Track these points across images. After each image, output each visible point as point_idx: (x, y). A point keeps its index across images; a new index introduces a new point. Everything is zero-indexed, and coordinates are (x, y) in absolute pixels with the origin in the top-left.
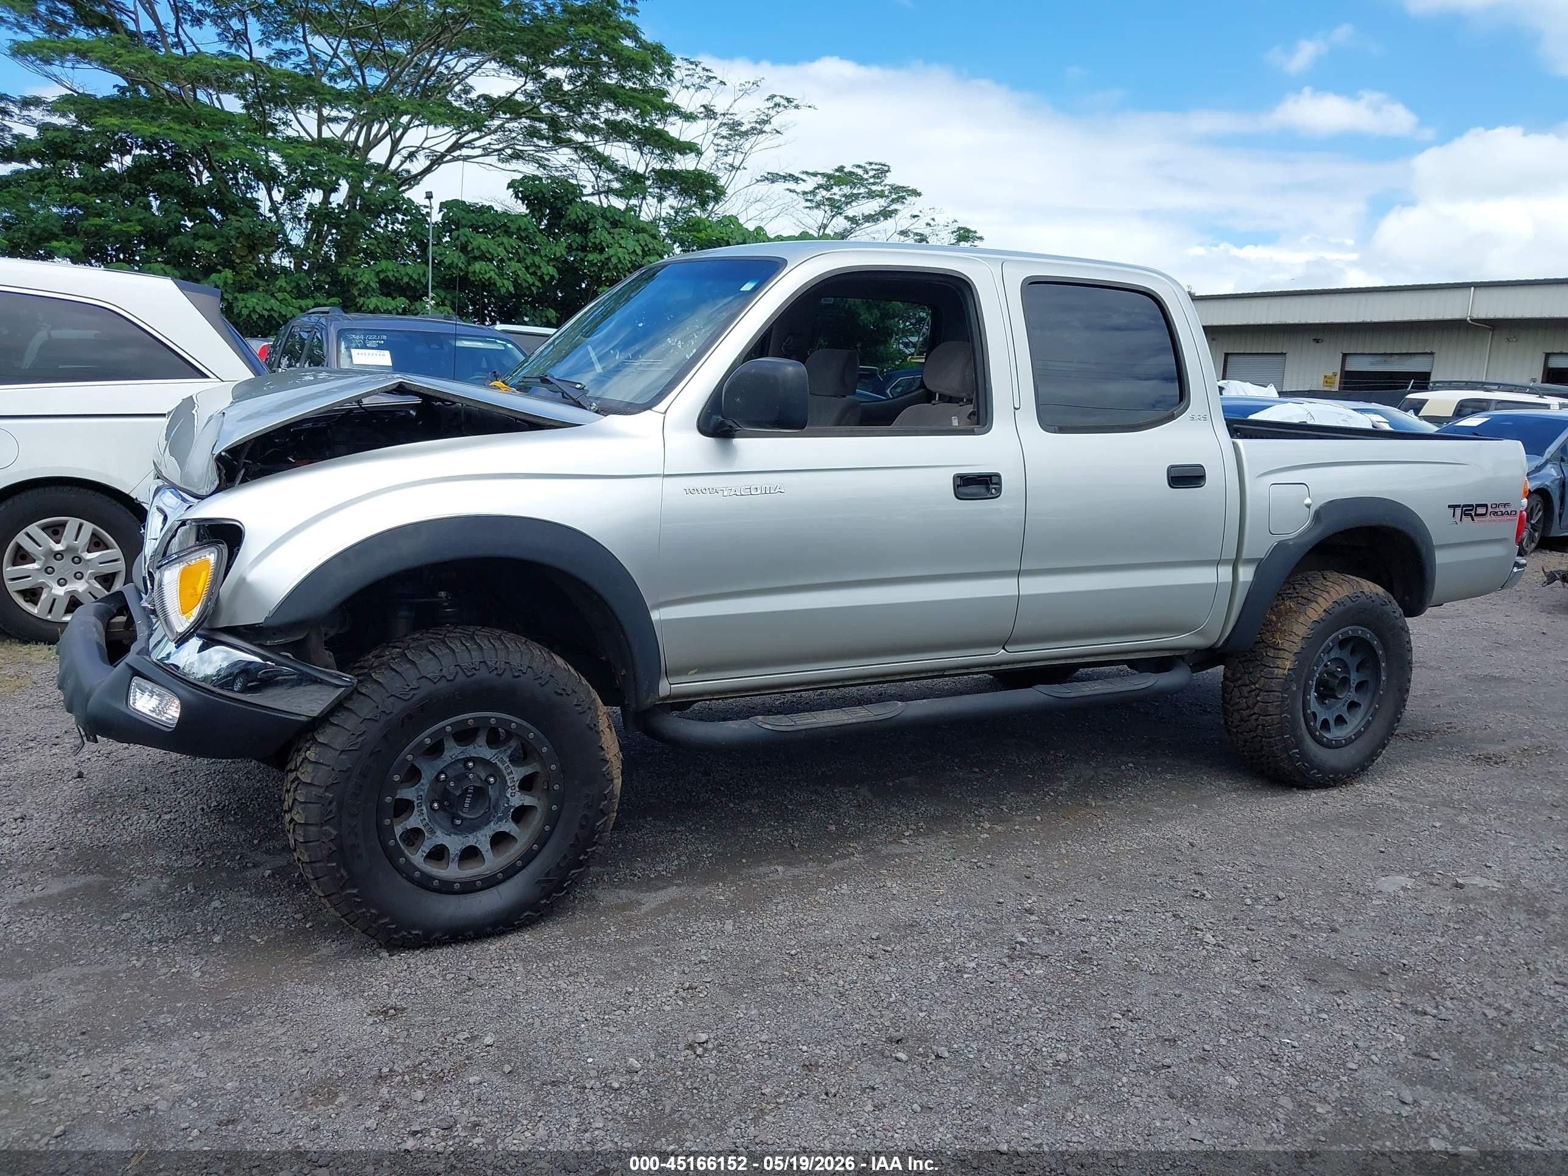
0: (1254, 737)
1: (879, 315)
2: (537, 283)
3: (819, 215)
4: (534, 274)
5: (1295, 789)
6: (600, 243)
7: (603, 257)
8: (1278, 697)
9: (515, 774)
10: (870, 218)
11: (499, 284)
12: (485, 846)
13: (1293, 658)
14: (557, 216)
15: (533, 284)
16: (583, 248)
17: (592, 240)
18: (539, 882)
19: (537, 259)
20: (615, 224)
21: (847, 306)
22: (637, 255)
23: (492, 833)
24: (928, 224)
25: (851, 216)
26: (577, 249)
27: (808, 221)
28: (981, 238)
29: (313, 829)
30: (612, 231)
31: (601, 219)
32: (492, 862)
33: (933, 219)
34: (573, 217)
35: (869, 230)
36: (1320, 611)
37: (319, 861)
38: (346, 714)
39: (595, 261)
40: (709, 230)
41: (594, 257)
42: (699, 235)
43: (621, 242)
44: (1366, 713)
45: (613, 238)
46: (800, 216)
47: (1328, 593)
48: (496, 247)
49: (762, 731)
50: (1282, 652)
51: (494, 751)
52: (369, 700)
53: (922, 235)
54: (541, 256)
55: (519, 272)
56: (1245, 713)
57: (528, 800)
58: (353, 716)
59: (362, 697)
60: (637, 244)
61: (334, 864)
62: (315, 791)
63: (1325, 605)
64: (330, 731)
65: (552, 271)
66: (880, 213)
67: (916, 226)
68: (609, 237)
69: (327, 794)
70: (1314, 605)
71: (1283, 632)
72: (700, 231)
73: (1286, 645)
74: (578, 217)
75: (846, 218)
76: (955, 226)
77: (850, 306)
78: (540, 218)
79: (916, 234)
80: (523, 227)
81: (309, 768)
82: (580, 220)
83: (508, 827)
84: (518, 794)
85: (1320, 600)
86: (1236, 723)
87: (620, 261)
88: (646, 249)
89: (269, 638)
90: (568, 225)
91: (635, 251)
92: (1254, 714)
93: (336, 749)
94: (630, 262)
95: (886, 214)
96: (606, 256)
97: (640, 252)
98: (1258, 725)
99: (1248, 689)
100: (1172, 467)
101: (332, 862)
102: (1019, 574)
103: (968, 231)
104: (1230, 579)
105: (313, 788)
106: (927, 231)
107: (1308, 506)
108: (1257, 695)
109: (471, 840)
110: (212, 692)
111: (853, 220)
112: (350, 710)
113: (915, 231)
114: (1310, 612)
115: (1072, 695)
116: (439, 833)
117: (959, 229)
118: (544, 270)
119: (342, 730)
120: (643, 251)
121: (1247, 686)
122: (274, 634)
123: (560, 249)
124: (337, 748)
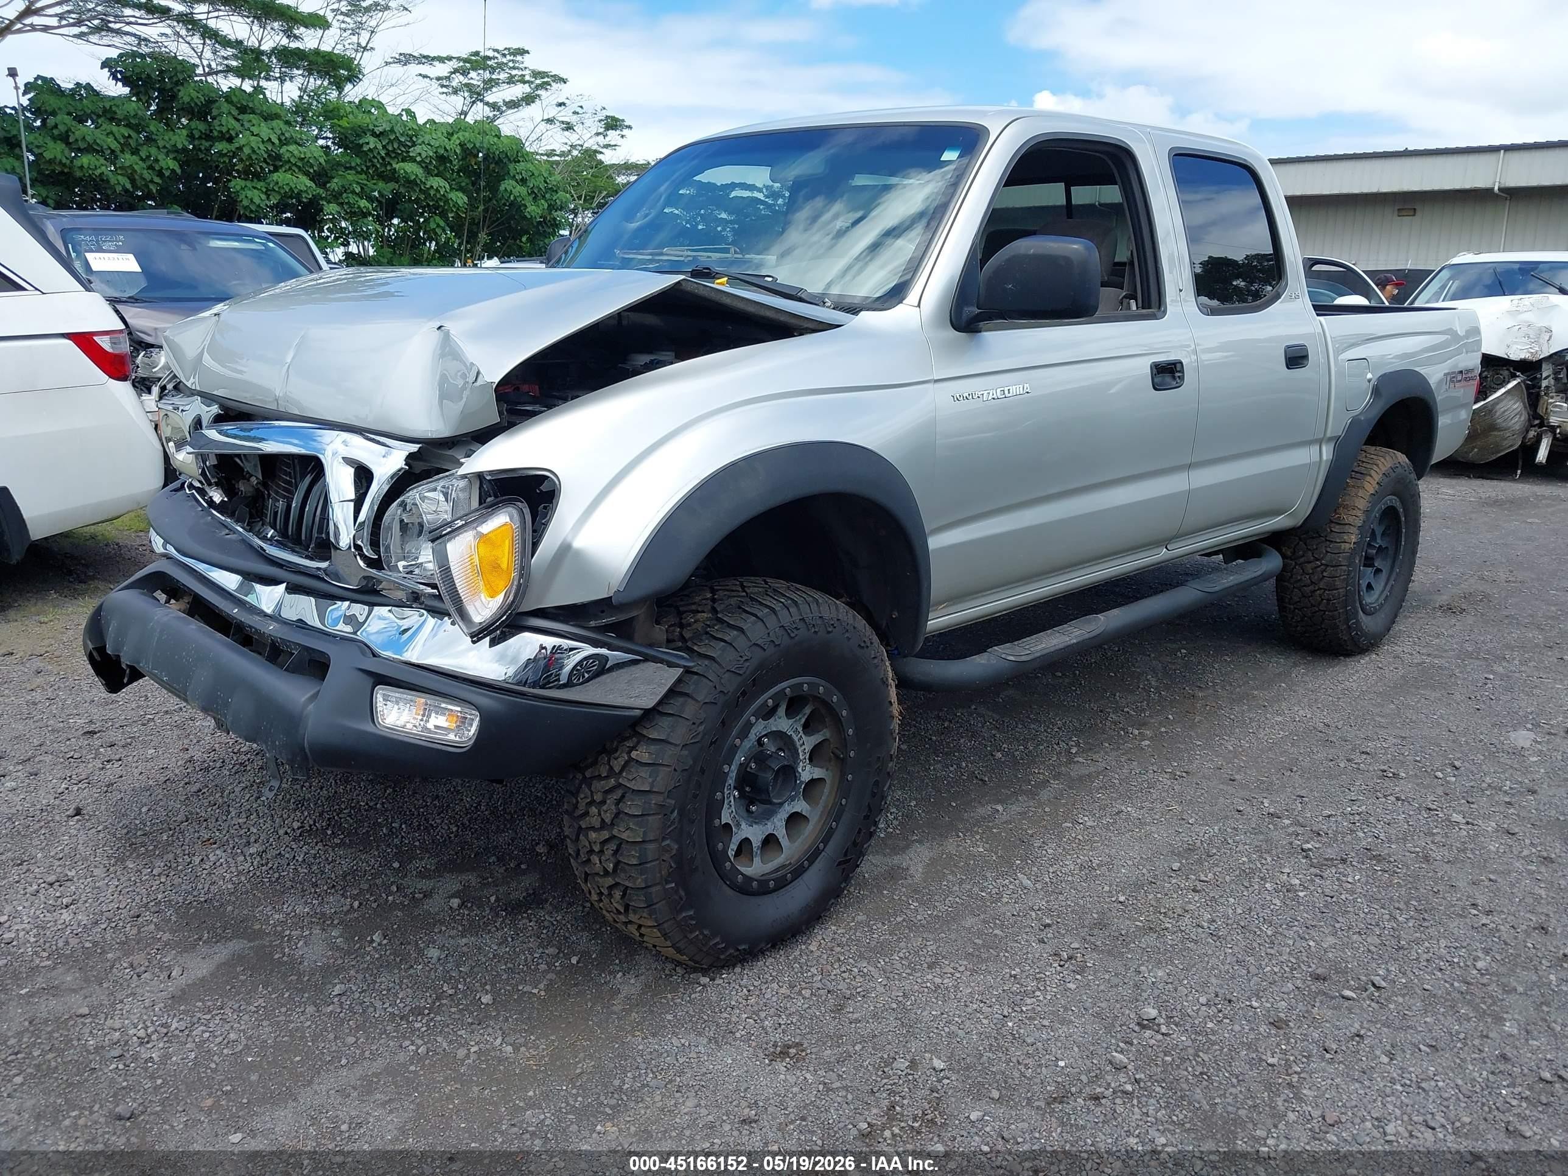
0: (1315, 612)
1: (546, 206)
2: (157, 180)
3: (458, 102)
4: (150, 167)
5: (1342, 658)
6: (228, 131)
7: (233, 147)
8: (1345, 571)
9: (806, 744)
10: (513, 105)
11: (113, 181)
12: (781, 833)
13: (1357, 532)
14: (168, 98)
15: (152, 181)
16: (208, 136)
17: (218, 128)
18: (839, 864)
19: (153, 151)
20: (243, 110)
21: (512, 198)
22: (273, 143)
23: (786, 816)
24: (575, 113)
25: (491, 102)
26: (200, 138)
27: (446, 107)
28: (630, 127)
29: (651, 846)
30: (240, 117)
31: (226, 105)
32: (790, 850)
33: (581, 107)
34: (186, 99)
35: (512, 118)
36: (1374, 484)
37: (655, 885)
38: (681, 700)
39: (225, 151)
40: (351, 116)
41: (220, 146)
42: (341, 123)
43: (252, 129)
44: (1388, 580)
45: (242, 125)
46: (437, 102)
47: (1377, 465)
48: (104, 137)
49: (1007, 664)
50: (1347, 526)
51: (791, 721)
52: (705, 680)
53: (568, 123)
54: (158, 147)
55: (136, 167)
56: (1307, 590)
57: (818, 773)
58: (690, 700)
59: (696, 677)
60: (271, 131)
61: (673, 885)
62: (654, 800)
63: (1377, 478)
64: (665, 722)
65: (173, 164)
66: (523, 99)
67: (562, 113)
68: (237, 125)
69: (668, 801)
70: (1368, 478)
71: (1346, 507)
72: (341, 118)
73: (1351, 520)
74: (192, 99)
75: (487, 104)
76: (602, 115)
77: (515, 197)
78: (147, 102)
79: (563, 122)
80: (132, 113)
81: (644, 772)
82: (196, 104)
83: (800, 806)
84: (808, 767)
85: (1373, 473)
86: (1296, 599)
87: (254, 151)
88: (283, 138)
89: (596, 617)
90: (183, 109)
91: (270, 139)
92: (1320, 589)
93: (676, 745)
94: (266, 152)
95: (529, 99)
96: (237, 145)
97: (277, 142)
98: (1322, 600)
99: (1313, 565)
100: (1288, 347)
101: (671, 882)
102: (1190, 466)
103: (613, 118)
104: (1318, 459)
105: (652, 796)
106: (573, 119)
107: (1369, 381)
108: (1325, 570)
109: (769, 828)
110: (522, 694)
111: (494, 106)
112: (687, 695)
113: (561, 119)
114: (1367, 485)
115: (1217, 589)
116: (744, 825)
117: (607, 117)
118: (163, 164)
119: (680, 719)
120: (280, 140)
121: (1310, 562)
122: (603, 612)
123: (180, 139)
124: (678, 742)
